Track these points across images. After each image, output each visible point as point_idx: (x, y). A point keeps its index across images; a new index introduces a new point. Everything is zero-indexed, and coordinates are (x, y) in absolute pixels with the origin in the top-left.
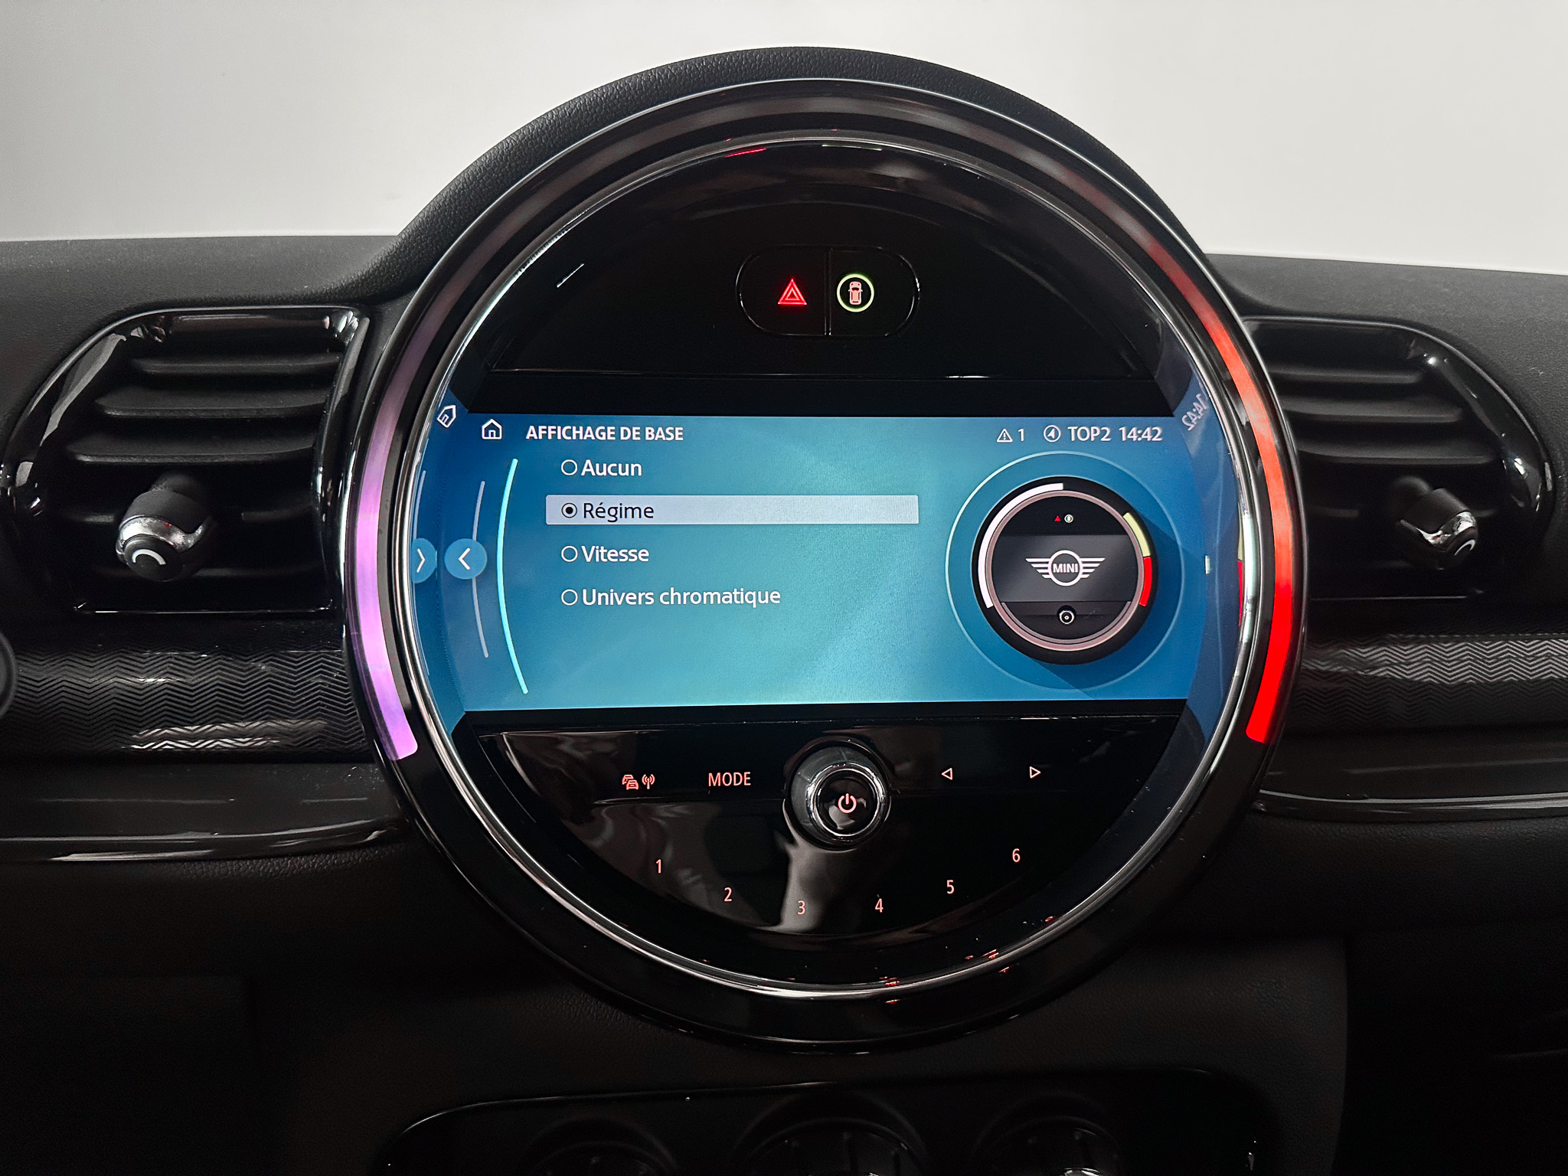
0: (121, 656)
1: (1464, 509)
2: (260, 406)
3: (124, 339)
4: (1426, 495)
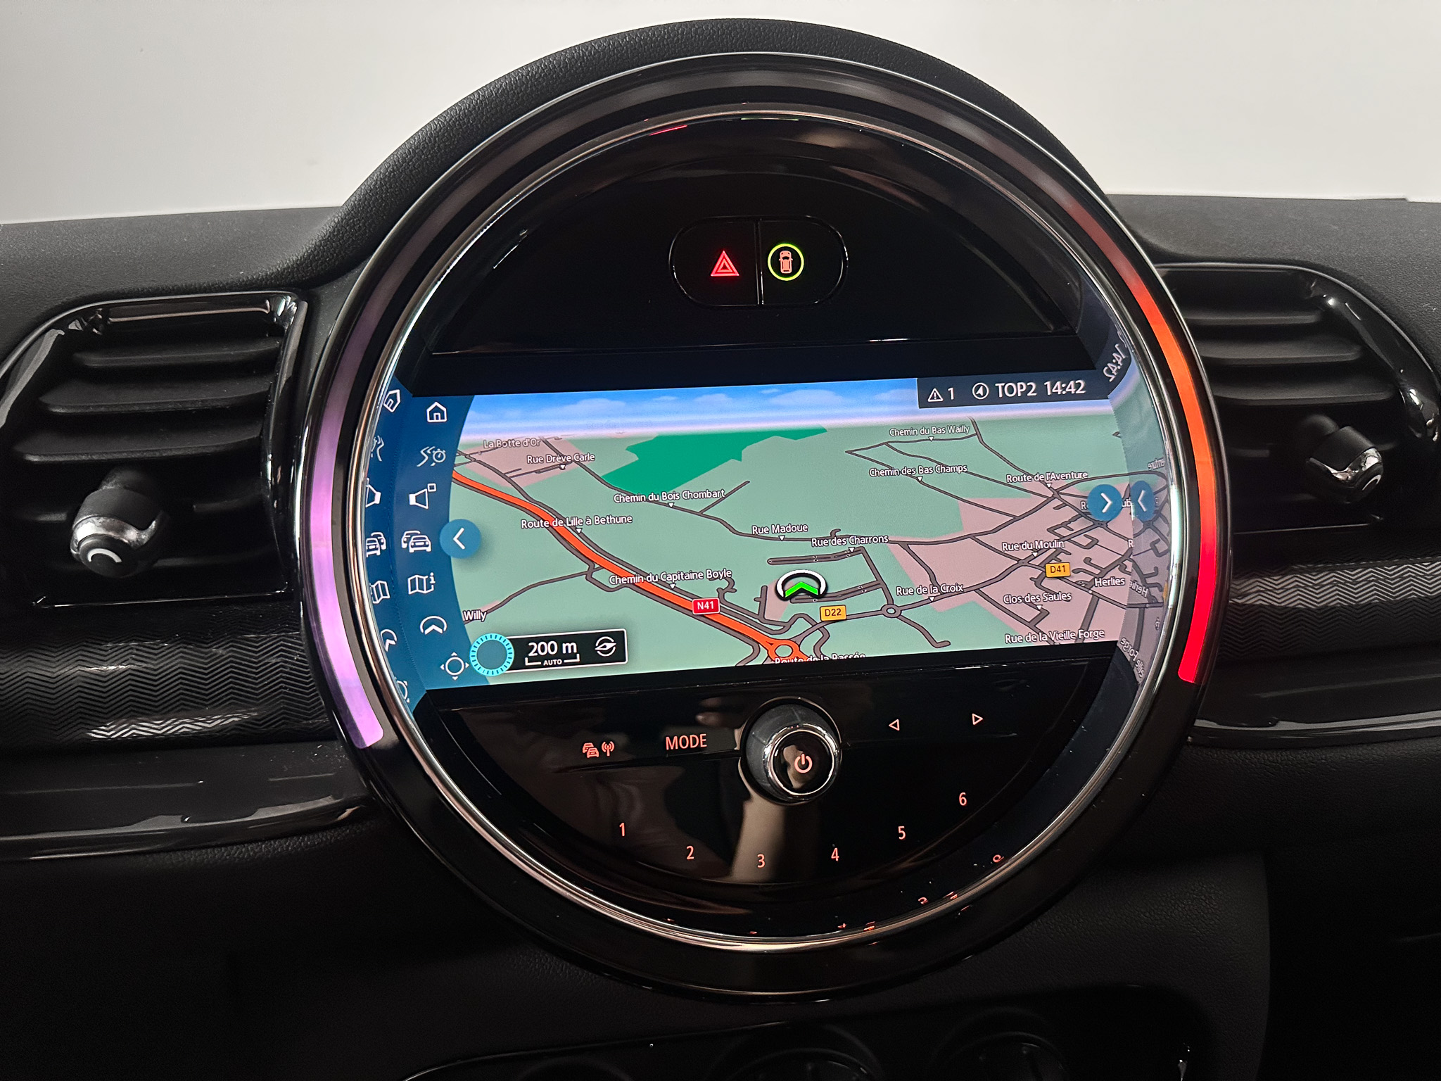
0: (83, 650)
1: (1371, 446)
2: (204, 397)
3: (63, 333)
4: (1333, 433)
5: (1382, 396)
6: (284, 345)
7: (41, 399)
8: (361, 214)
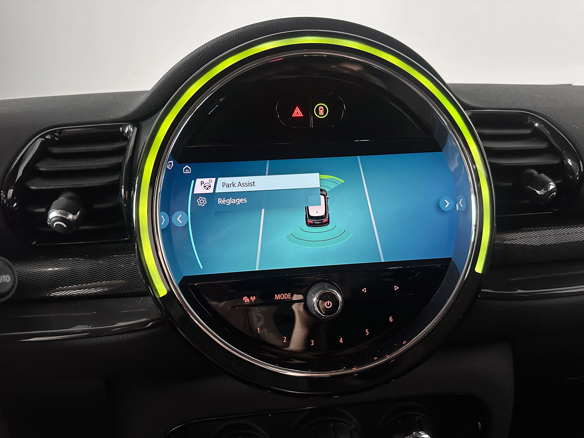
0: (51, 261)
1: (552, 181)
2: (98, 164)
3: (44, 140)
4: (537, 176)
5: (556, 162)
6: (128, 144)
7: (35, 165)
8: (158, 94)
